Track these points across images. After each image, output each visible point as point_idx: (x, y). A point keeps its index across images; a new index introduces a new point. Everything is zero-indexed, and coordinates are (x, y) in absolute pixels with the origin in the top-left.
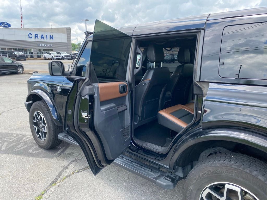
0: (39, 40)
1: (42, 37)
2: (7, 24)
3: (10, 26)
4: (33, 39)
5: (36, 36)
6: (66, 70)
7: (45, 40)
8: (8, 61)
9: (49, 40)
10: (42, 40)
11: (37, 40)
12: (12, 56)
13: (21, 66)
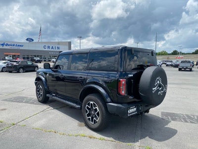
0: (50, 50)
1: (52, 48)
2: (32, 39)
3: (33, 40)
4: (46, 49)
5: (49, 47)
6: (51, 67)
7: (54, 50)
8: (30, 63)
9: (57, 50)
10: (52, 50)
11: (49, 50)
12: (33, 60)
13: (37, 67)
